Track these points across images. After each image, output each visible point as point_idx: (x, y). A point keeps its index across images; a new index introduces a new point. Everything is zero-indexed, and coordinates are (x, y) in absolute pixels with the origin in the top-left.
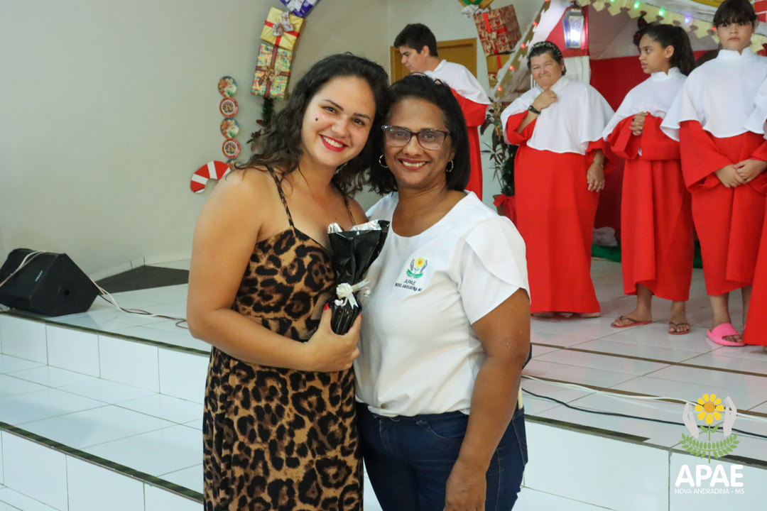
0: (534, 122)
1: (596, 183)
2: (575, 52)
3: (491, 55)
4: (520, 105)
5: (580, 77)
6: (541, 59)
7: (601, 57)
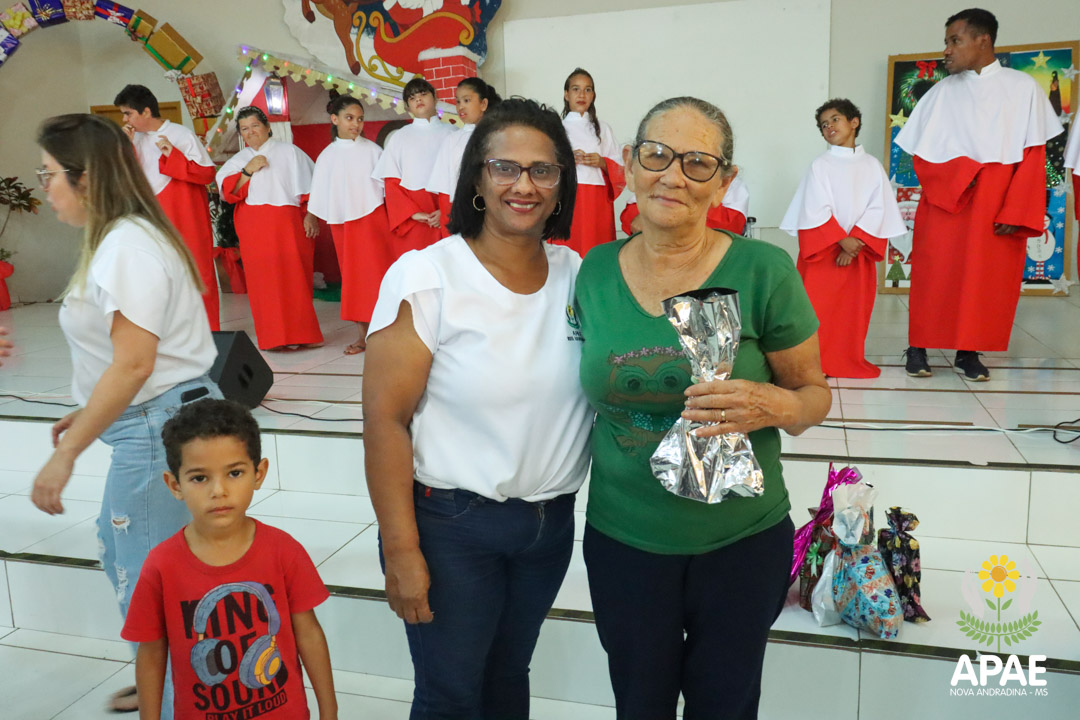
0: (248, 183)
1: (312, 230)
2: (278, 118)
3: (197, 118)
4: (232, 166)
5: (283, 140)
6: (249, 121)
7: (300, 123)
